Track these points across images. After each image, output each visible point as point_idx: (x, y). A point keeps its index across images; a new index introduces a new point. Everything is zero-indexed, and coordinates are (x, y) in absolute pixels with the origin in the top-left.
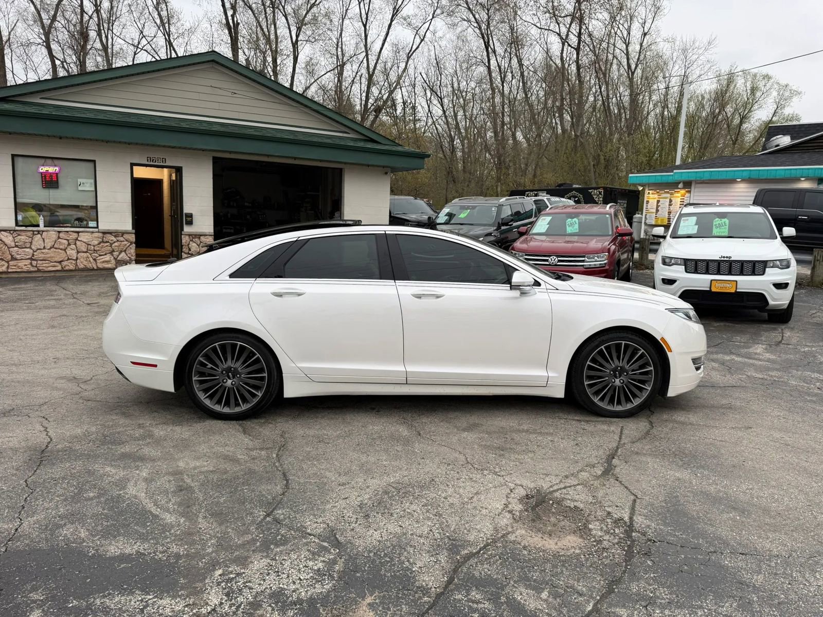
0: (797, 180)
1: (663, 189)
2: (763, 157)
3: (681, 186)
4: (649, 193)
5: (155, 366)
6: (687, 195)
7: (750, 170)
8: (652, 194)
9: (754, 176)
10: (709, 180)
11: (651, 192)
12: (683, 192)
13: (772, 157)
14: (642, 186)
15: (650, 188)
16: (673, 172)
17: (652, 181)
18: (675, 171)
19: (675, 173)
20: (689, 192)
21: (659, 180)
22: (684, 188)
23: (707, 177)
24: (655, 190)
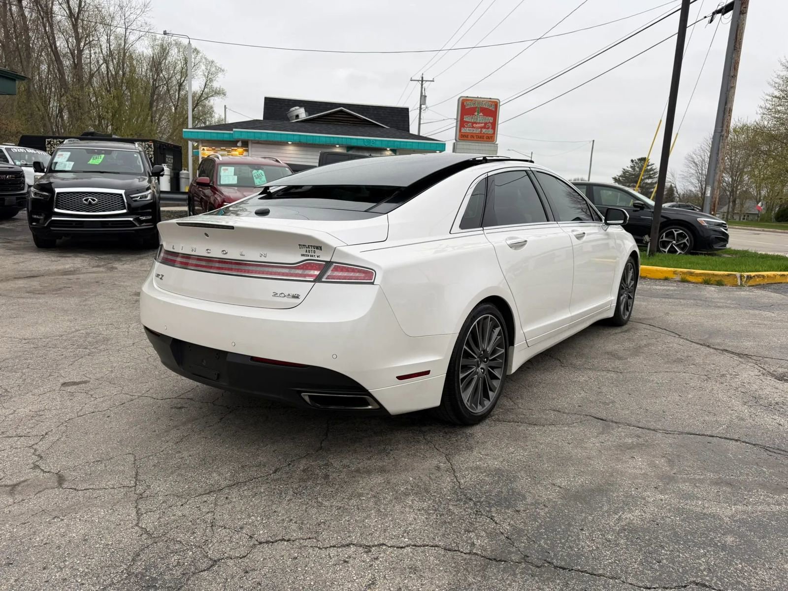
0: (334, 146)
1: (219, 147)
2: (299, 124)
3: (239, 144)
4: (204, 149)
5: (427, 373)
6: (245, 153)
7: (300, 135)
8: (208, 150)
9: (303, 140)
10: (266, 141)
11: (205, 148)
12: (240, 150)
13: (307, 125)
14: (196, 142)
15: (204, 145)
16: (232, 130)
17: (208, 137)
18: (234, 130)
19: (235, 131)
20: (247, 151)
21: (215, 138)
22: (242, 147)
23: (264, 138)
24: (210, 147)
